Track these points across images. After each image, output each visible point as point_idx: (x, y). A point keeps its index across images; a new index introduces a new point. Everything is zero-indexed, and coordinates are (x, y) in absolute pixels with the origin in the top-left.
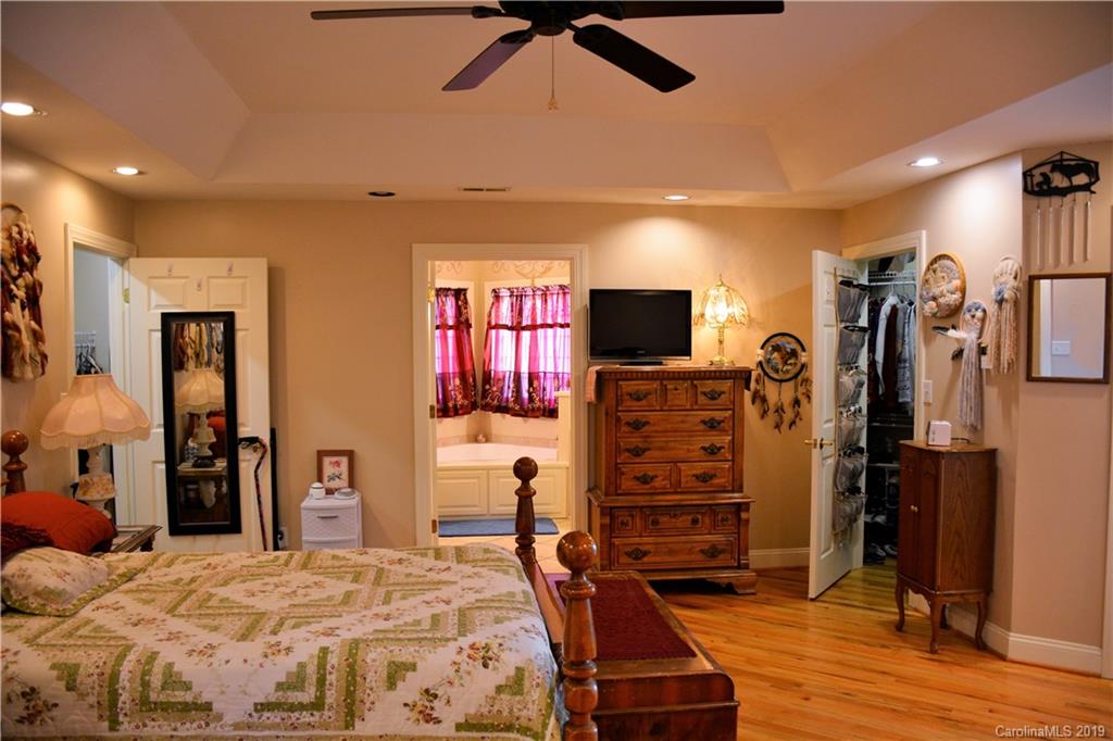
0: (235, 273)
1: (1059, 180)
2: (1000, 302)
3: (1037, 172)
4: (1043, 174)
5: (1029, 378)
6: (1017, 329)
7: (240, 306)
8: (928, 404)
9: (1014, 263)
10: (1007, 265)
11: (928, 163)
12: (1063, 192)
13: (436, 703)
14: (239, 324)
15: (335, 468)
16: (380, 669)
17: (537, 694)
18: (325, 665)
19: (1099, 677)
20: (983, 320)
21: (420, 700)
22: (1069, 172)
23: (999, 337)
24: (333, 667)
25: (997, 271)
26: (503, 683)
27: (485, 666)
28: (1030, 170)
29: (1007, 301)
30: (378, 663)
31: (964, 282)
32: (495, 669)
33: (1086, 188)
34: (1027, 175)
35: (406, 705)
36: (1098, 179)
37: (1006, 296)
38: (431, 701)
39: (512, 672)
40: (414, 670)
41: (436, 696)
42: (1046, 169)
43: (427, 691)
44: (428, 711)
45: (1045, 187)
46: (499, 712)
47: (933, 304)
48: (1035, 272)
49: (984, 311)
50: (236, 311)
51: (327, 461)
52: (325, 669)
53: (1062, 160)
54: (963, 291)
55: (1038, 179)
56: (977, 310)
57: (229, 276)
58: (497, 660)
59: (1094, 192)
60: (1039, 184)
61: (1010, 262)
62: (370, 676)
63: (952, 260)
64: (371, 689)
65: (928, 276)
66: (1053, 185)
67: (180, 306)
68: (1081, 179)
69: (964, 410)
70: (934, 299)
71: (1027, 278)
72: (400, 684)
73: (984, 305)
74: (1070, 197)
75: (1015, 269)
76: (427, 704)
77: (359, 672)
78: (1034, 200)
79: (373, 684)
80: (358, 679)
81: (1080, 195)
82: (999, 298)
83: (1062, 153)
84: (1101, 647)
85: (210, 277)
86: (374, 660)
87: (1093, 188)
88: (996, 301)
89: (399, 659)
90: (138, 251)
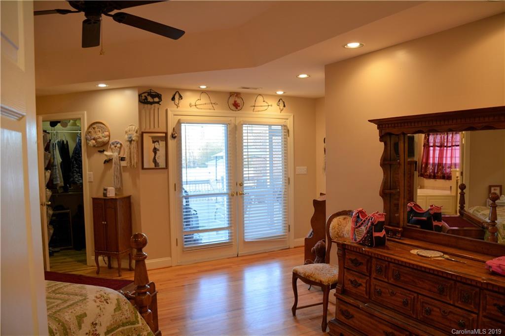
1: (150, 99)
2: (131, 141)
3: (143, 95)
4: (145, 96)
5: (143, 168)
6: (138, 151)
8: (90, 182)
9: (136, 127)
10: (132, 128)
11: (102, 85)
12: (151, 103)
13: (97, 327)
16: (74, 322)
17: (127, 307)
18: (52, 331)
19: (171, 267)
20: (120, 148)
21: (91, 328)
22: (153, 96)
23: (130, 154)
24: (56, 330)
25: (127, 129)
26: (115, 307)
27: (107, 303)
28: (141, 94)
29: (134, 141)
30: (72, 320)
31: (109, 133)
32: (111, 303)
33: (158, 103)
34: (140, 96)
35: (87, 334)
36: (161, 100)
37: (133, 139)
38: (95, 327)
39: (116, 302)
40: (86, 316)
41: (96, 324)
42: (146, 94)
43: (93, 323)
44: (95, 333)
45: (146, 101)
46: (116, 320)
47: (94, 141)
48: (143, 130)
49: (121, 144)
52: (53, 333)
53: (151, 92)
54: (109, 137)
55: (143, 98)
56: (117, 144)
58: (110, 299)
59: (160, 105)
60: (144, 100)
61: (134, 127)
62: (72, 327)
63: (104, 124)
64: (74, 333)
65: (90, 130)
66: (148, 100)
68: (156, 100)
69: (116, 182)
70: (94, 139)
71: (141, 133)
72: (83, 325)
73: (121, 142)
74: (153, 105)
75: (136, 128)
76: (94, 329)
77: (67, 327)
78: (142, 105)
79: (74, 330)
80: (68, 330)
81: (156, 105)
82: (130, 139)
83: (151, 90)
84: (171, 257)
86: (70, 319)
87: (160, 103)
88: (128, 141)
89: (79, 314)
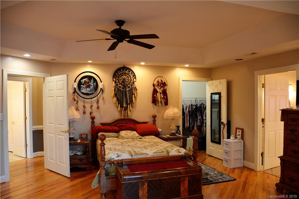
0: (221, 83)
7: (222, 91)
14: (222, 95)
15: (239, 133)
50: (221, 92)
51: (238, 130)
57: (220, 84)
67: (214, 91)
85: (218, 84)
90: (212, 79)
